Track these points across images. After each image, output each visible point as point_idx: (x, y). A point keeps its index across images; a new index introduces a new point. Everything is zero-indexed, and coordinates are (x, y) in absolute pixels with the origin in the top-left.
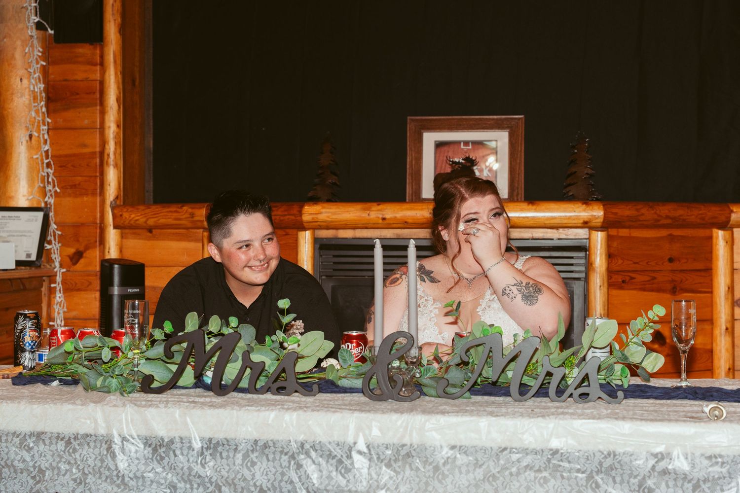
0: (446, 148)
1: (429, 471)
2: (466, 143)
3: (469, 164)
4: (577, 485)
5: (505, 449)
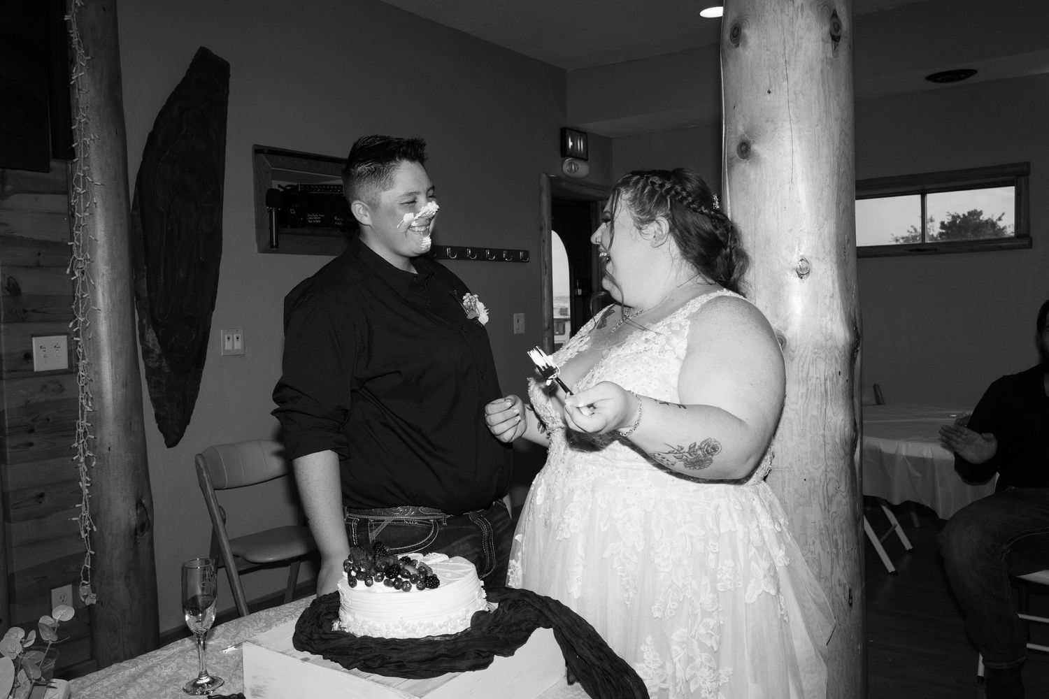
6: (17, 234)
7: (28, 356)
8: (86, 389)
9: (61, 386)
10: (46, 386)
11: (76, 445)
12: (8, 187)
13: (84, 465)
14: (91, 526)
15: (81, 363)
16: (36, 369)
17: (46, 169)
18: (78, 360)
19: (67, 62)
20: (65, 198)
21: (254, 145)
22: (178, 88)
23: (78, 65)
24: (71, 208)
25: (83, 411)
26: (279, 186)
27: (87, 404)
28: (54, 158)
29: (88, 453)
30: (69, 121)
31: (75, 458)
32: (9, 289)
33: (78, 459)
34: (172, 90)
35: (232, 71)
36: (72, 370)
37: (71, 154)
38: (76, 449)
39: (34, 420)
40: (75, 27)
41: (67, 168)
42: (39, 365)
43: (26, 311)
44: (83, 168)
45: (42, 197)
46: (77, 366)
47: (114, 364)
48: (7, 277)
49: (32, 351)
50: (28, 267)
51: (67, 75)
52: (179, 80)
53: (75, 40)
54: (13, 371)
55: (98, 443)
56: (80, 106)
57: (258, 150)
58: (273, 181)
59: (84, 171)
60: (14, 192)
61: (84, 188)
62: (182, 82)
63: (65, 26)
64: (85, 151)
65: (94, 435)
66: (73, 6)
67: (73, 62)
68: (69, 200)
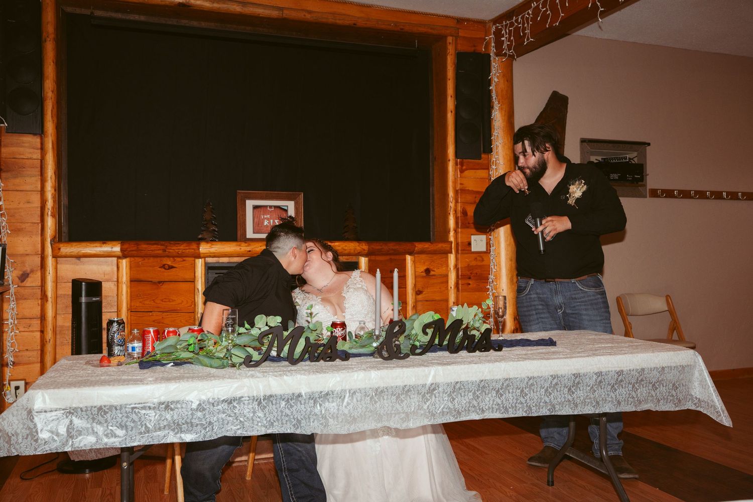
0: (259, 209)
1: (445, 397)
2: (271, 207)
3: (291, 220)
4: (516, 396)
5: (482, 381)
6: (467, 189)
7: (470, 244)
8: (494, 261)
9: (483, 259)
10: (476, 258)
11: (488, 287)
12: (464, 167)
13: (491, 297)
14: (494, 326)
15: (491, 249)
16: (472, 250)
17: (480, 159)
18: (490, 247)
19: (490, 108)
20: (487, 171)
21: (581, 138)
22: (541, 113)
23: (495, 109)
24: (489, 175)
25: (492, 271)
26: (596, 160)
27: (494, 268)
28: (483, 153)
29: (494, 291)
30: (490, 135)
31: (488, 293)
32: (463, 214)
33: (489, 293)
34: (538, 114)
35: (570, 101)
36: (488, 252)
37: (491, 151)
38: (489, 289)
39: (471, 273)
40: (494, 91)
41: (489, 157)
42: (474, 248)
43: (469, 223)
44: (496, 157)
45: (478, 171)
46: (490, 250)
47: (507, 250)
48: (462, 208)
49: (471, 241)
50: (471, 203)
51: (490, 114)
52: (542, 109)
53: (494, 98)
54: (464, 250)
55: (498, 287)
56: (495, 128)
57: (583, 141)
58: (591, 157)
59: (496, 158)
60: (466, 169)
61: (496, 166)
62: (543, 110)
63: (490, 91)
64: (497, 149)
65: (496, 282)
66: (493, 82)
67: (492, 108)
68: (489, 172)
